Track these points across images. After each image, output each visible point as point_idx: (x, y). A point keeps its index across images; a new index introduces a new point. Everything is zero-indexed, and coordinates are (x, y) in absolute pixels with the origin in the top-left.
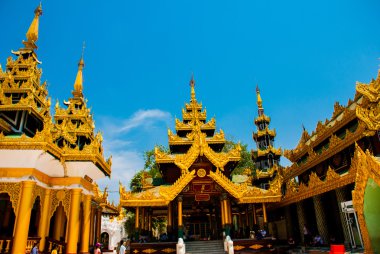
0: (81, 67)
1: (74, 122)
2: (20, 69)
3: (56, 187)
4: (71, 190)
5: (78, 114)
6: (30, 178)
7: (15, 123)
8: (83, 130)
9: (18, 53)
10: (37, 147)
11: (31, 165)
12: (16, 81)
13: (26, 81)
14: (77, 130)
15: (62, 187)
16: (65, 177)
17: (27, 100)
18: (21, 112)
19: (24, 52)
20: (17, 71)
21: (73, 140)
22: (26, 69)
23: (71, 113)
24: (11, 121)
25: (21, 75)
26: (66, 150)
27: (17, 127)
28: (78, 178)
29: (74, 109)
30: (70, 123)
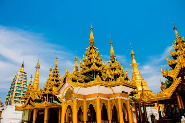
0: (111, 44)
1: (112, 69)
2: (90, 54)
3: (111, 99)
4: (117, 99)
5: (114, 65)
6: (97, 97)
7: (92, 76)
8: (117, 72)
9: (88, 48)
10: (95, 84)
11: (97, 92)
12: (89, 60)
13: (92, 58)
14: (114, 73)
15: (113, 98)
16: (114, 94)
17: (93, 66)
18: (93, 71)
19: (90, 47)
20: (89, 55)
21: (112, 77)
22: (92, 53)
23: (111, 66)
24: (91, 75)
25: (91, 56)
26: (110, 83)
27: (93, 78)
28: (119, 93)
29: (112, 64)
30: (111, 70)
